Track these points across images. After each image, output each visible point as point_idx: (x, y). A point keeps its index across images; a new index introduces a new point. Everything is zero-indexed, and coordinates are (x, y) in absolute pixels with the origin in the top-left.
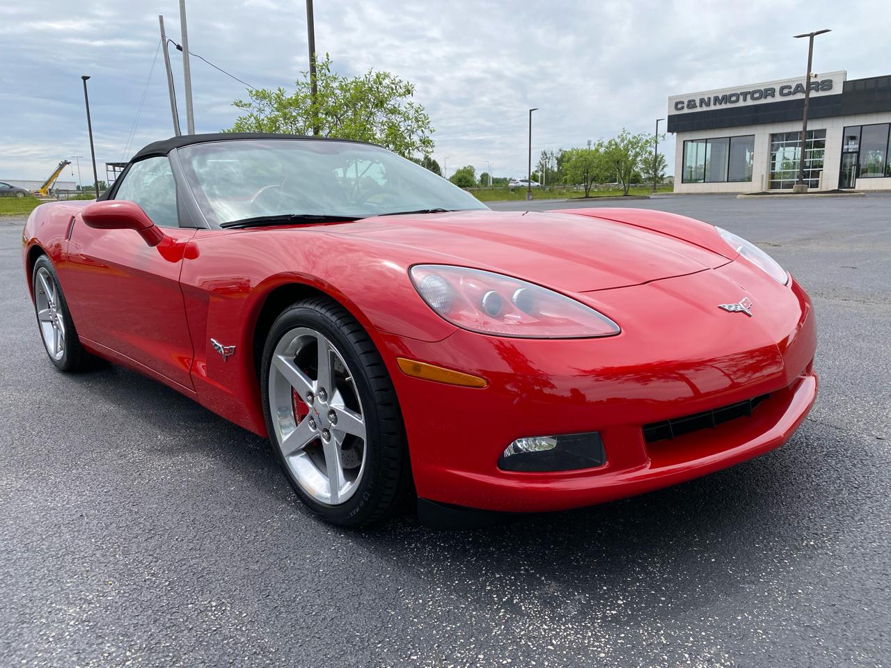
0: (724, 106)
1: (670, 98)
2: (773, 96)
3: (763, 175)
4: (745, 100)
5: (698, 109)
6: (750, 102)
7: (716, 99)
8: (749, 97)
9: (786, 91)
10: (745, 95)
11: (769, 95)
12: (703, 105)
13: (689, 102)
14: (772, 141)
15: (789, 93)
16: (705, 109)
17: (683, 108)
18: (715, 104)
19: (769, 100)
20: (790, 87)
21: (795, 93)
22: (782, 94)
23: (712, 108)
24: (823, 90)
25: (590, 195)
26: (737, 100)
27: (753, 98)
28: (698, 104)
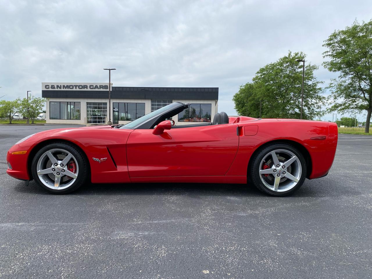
0: (67, 90)
1: (42, 83)
2: (87, 88)
3: (85, 118)
4: (76, 88)
5: (56, 89)
6: (78, 89)
7: (64, 86)
8: (77, 87)
9: (92, 87)
10: (76, 86)
11: (85, 88)
12: (58, 88)
13: (52, 86)
14: (87, 105)
15: (93, 88)
16: (59, 89)
17: (49, 88)
18: (63, 88)
19: (85, 89)
20: (93, 86)
21: (95, 88)
22: (90, 88)
23: (62, 89)
24: (105, 89)
25: (12, 123)
26: (73, 88)
27: (79, 88)
28: (56, 87)
